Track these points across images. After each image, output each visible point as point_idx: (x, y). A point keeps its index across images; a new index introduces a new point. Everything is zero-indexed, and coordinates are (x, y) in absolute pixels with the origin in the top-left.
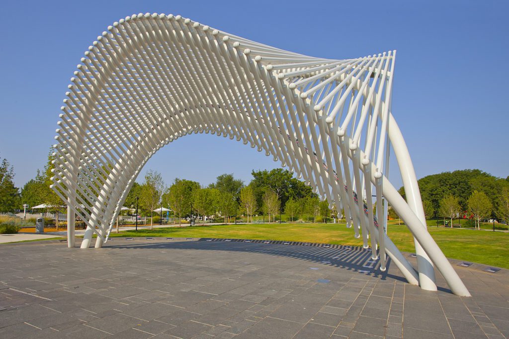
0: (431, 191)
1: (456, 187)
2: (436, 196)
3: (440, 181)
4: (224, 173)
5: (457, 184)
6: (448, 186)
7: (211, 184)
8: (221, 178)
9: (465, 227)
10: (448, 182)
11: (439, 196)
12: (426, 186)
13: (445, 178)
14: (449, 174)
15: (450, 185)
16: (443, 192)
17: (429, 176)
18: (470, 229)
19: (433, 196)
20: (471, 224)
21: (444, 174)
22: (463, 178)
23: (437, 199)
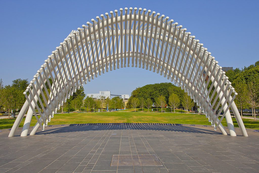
0: (150, 93)
1: (162, 91)
2: (153, 96)
3: (155, 88)
4: (19, 78)
5: (162, 90)
6: (158, 91)
7: (8, 85)
8: (16, 82)
9: (167, 112)
10: (158, 89)
11: (154, 96)
12: (147, 90)
13: (157, 86)
14: (158, 84)
15: (159, 90)
16: (156, 93)
17: (148, 85)
18: (169, 113)
19: (151, 96)
20: (169, 110)
21: (156, 84)
22: (165, 87)
23: (153, 97)
